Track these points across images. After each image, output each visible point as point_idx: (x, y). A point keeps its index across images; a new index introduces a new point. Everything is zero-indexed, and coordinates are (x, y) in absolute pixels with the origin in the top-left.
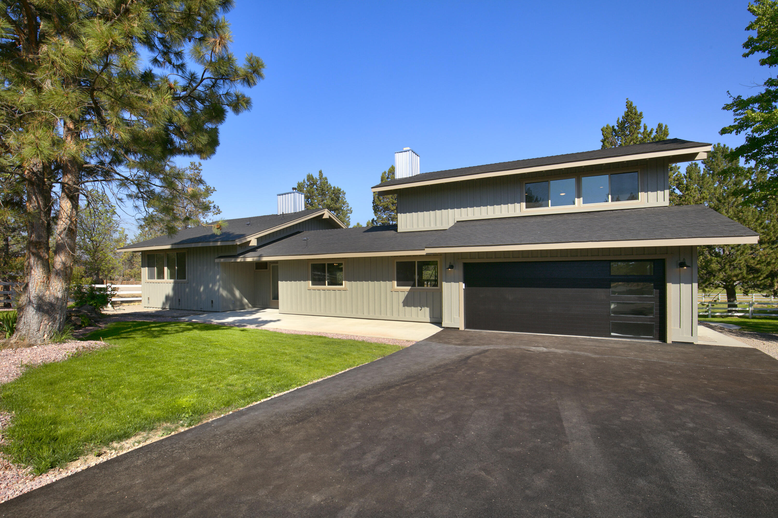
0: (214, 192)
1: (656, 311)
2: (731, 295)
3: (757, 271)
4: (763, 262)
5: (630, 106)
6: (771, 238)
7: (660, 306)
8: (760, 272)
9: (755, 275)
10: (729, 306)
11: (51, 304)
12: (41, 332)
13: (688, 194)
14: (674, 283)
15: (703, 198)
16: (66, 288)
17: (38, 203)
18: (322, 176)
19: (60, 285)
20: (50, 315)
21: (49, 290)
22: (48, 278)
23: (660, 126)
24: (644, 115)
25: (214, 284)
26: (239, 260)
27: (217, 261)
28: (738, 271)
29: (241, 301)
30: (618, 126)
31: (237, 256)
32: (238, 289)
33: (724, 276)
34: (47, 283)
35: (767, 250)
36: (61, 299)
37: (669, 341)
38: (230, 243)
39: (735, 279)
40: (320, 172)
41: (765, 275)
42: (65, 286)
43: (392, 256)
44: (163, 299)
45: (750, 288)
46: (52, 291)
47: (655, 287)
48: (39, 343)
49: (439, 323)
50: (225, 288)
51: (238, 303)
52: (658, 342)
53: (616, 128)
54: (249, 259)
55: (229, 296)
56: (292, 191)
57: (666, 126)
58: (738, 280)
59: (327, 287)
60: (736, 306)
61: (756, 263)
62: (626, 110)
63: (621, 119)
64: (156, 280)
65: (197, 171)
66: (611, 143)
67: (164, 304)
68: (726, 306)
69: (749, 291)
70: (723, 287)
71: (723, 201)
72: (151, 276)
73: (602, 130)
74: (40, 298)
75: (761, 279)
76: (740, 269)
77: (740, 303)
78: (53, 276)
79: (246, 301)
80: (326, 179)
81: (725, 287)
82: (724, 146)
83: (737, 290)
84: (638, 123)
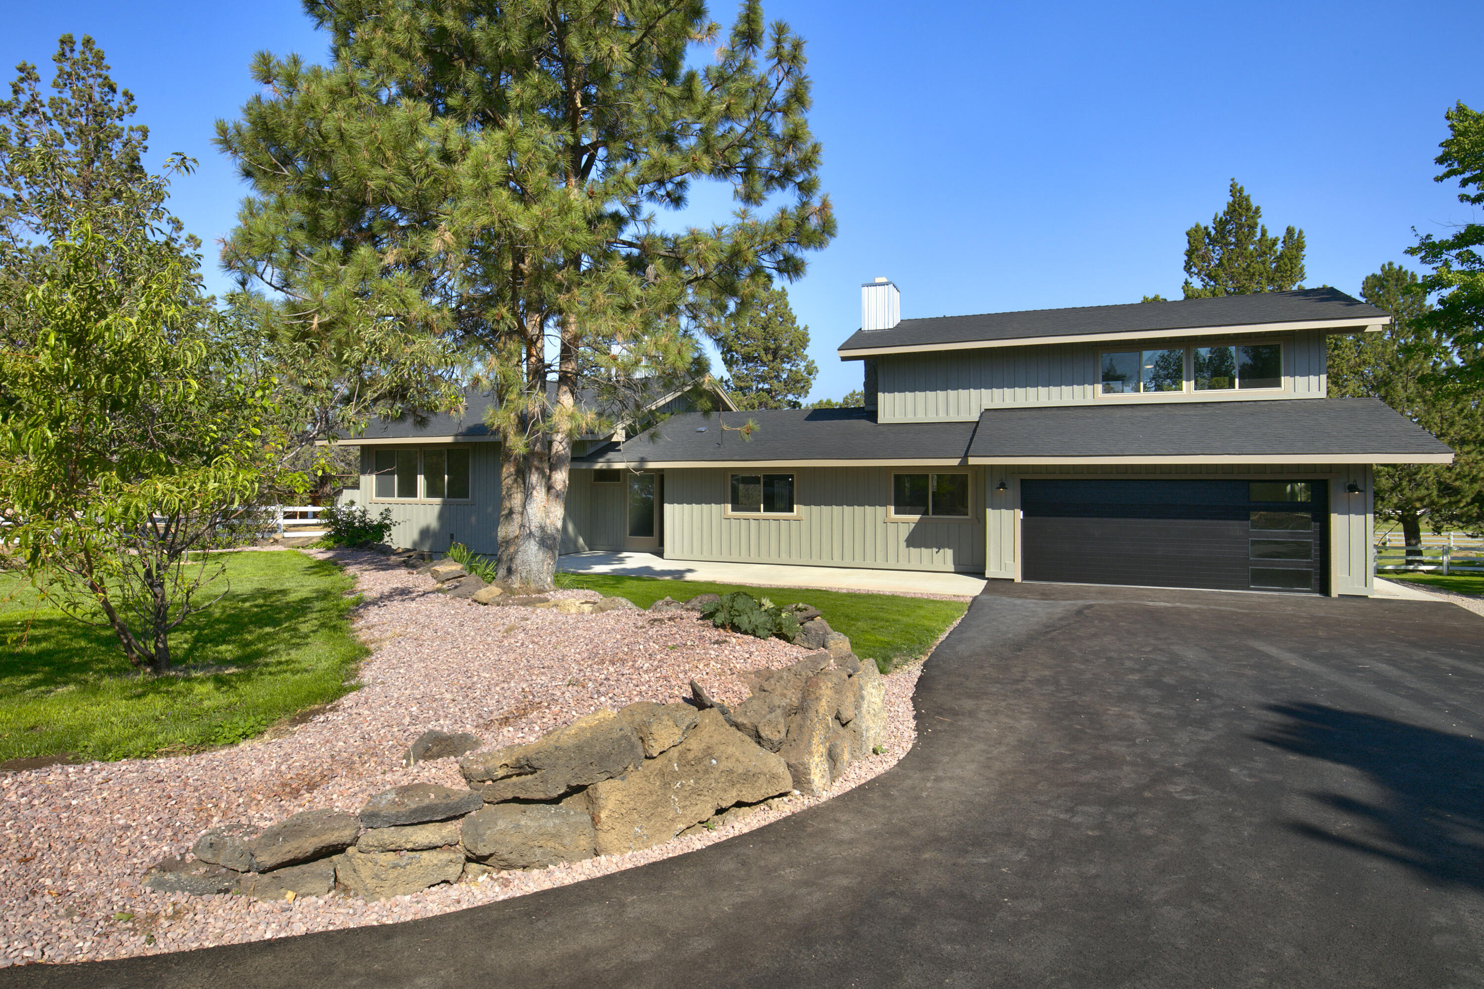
1: (1315, 552)
2: (1412, 533)
3: (1456, 491)
4: (1465, 476)
5: (1236, 191)
6: (1478, 435)
7: (1321, 545)
8: (1459, 493)
9: (1452, 499)
10: (1409, 553)
13: (1338, 355)
14: (1341, 513)
15: (1364, 362)
23: (1290, 231)
24: (1262, 211)
28: (1423, 492)
30: (1215, 228)
33: (1400, 500)
35: (1473, 455)
37: (1334, 594)
39: (1418, 505)
41: (1469, 500)
44: (416, 533)
45: (1444, 520)
47: (1314, 519)
49: (979, 573)
52: (1318, 595)
53: (1210, 229)
57: (1300, 232)
58: (1424, 507)
59: (762, 514)
60: (1420, 553)
61: (1454, 477)
62: (1231, 199)
63: (1220, 215)
64: (395, 499)
66: (1203, 257)
68: (1403, 553)
69: (1442, 527)
70: (1399, 520)
71: (1397, 368)
72: (384, 492)
73: (1187, 234)
75: (1462, 505)
76: (1427, 489)
77: (1429, 548)
81: (1401, 519)
82: (1400, 268)
83: (1422, 525)
84: (1252, 227)
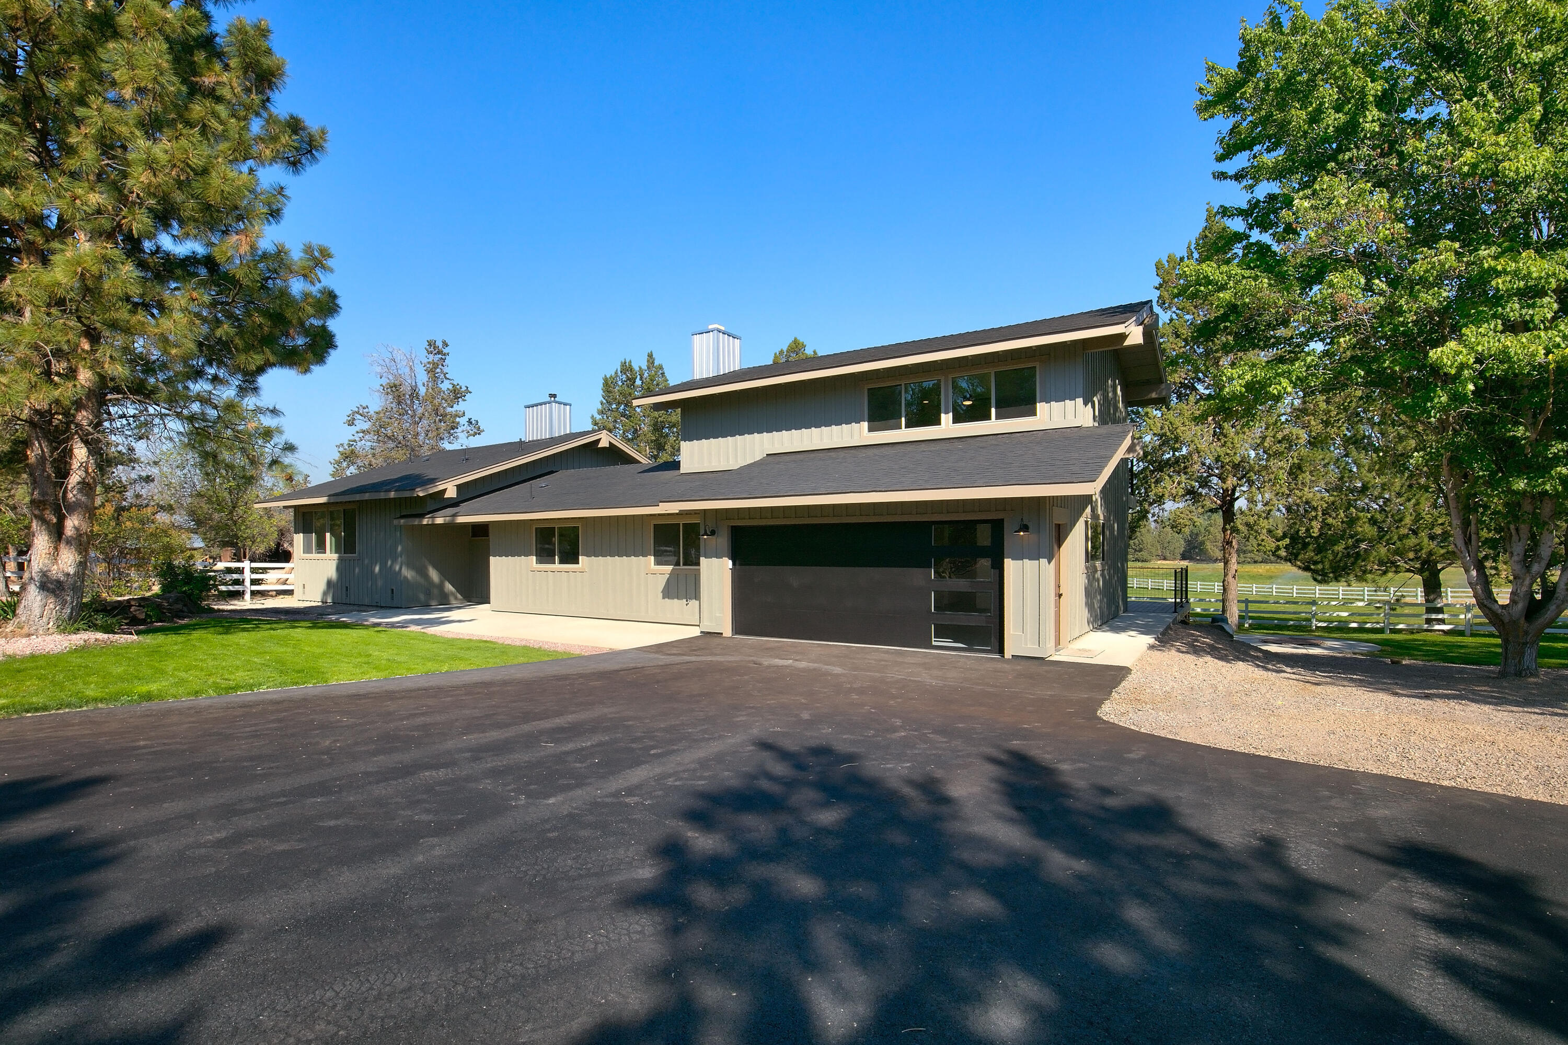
0: (468, 395)
1: (994, 605)
2: (1432, 588)
7: (1000, 596)
10: (1429, 610)
11: (59, 583)
12: (45, 619)
14: (1014, 558)
16: (80, 562)
17: (43, 451)
18: (653, 363)
19: (72, 557)
20: (56, 596)
21: (58, 565)
22: (56, 549)
25: (394, 560)
26: (425, 522)
27: (396, 522)
29: (441, 587)
31: (422, 516)
32: (435, 567)
34: (55, 554)
36: (74, 574)
37: (1008, 654)
38: (407, 494)
40: (650, 356)
42: (78, 558)
43: (647, 515)
44: (322, 586)
46: (61, 566)
47: (993, 566)
48: (41, 632)
50: (410, 566)
51: (436, 591)
54: (439, 521)
55: (420, 579)
56: (548, 399)
59: (557, 566)
60: (1440, 610)
64: (315, 555)
65: (440, 356)
67: (325, 594)
68: (1423, 610)
70: (1417, 573)
72: (307, 550)
73: (1155, 267)
74: (44, 574)
77: (1448, 605)
78: (62, 546)
79: (449, 587)
80: (661, 367)
81: (1420, 572)
